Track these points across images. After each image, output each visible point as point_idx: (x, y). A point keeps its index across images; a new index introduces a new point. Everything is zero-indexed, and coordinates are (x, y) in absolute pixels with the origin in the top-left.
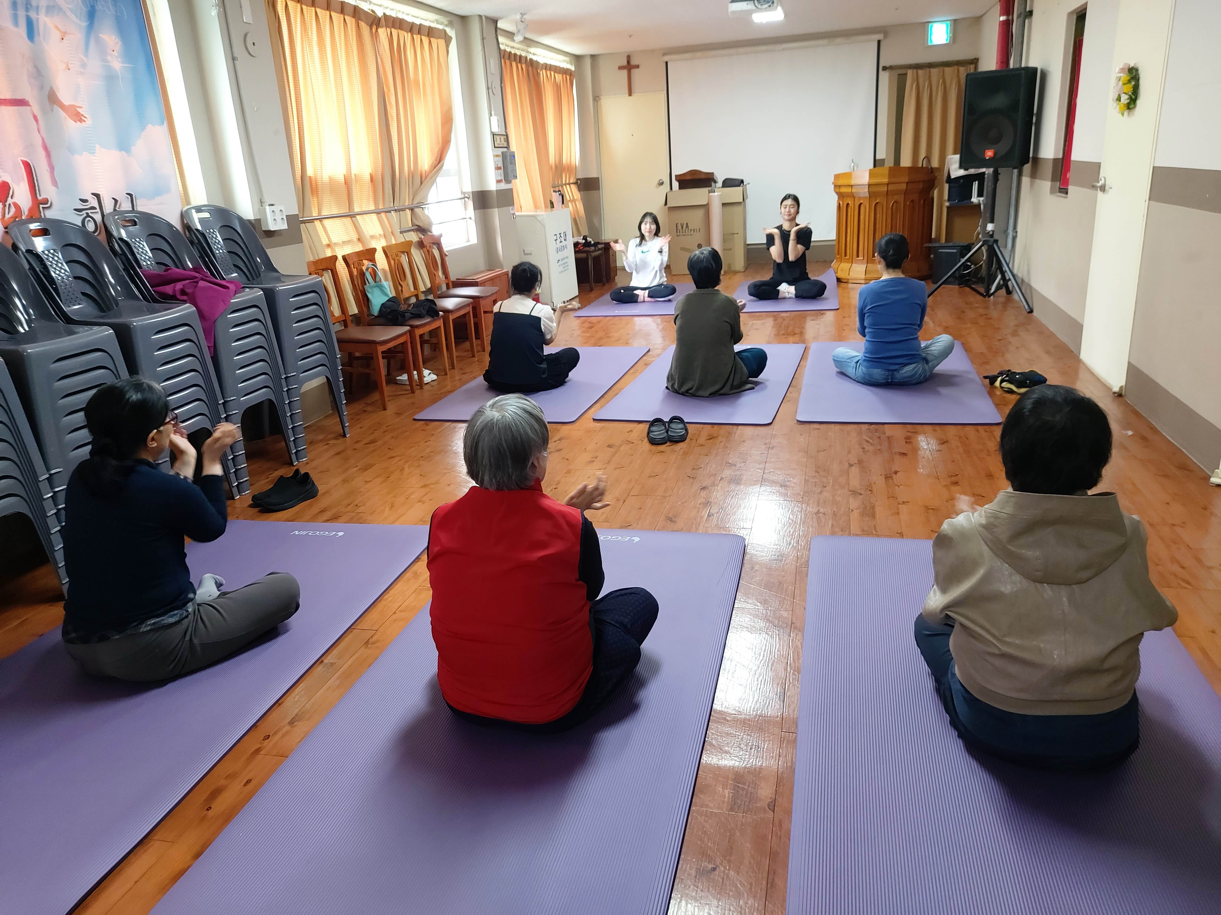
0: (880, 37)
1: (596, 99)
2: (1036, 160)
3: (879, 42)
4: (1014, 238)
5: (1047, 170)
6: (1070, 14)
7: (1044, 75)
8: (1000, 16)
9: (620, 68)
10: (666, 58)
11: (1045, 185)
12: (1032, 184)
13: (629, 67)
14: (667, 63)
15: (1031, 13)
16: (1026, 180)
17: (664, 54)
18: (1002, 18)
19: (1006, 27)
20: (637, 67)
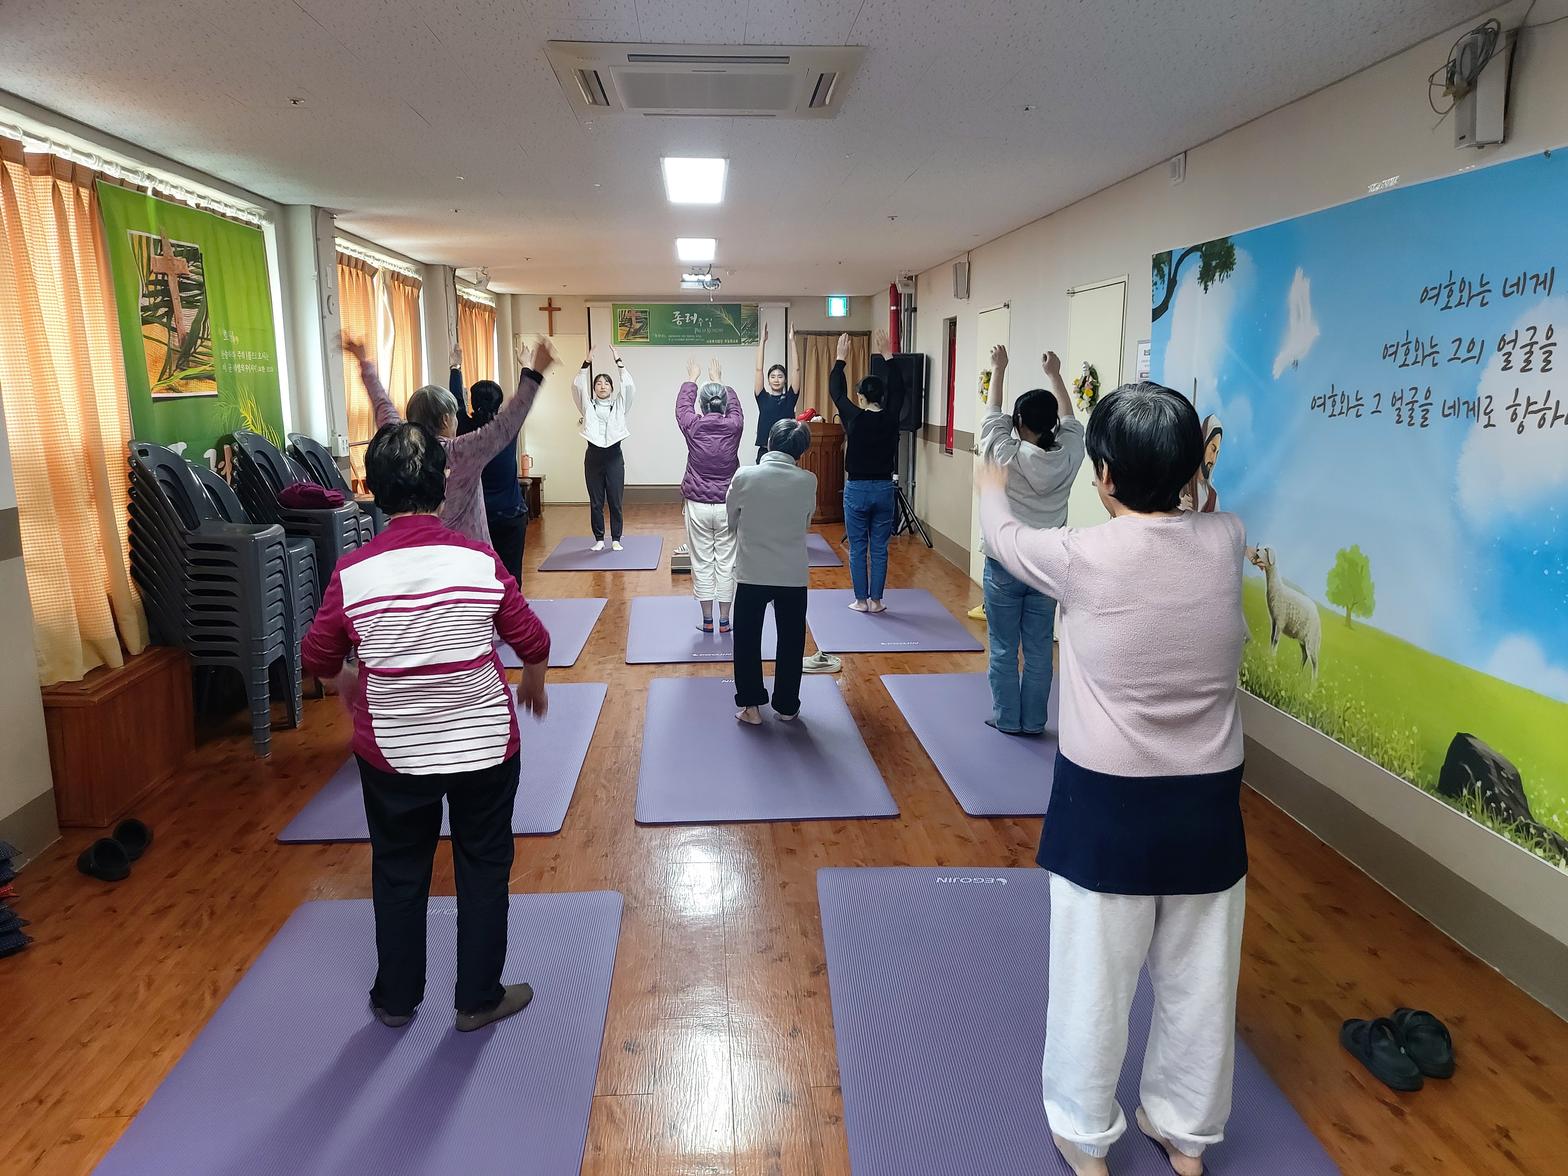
0: (788, 305)
1: (516, 335)
2: (927, 425)
3: (786, 309)
4: (914, 487)
5: (937, 435)
6: (945, 320)
7: (929, 360)
8: (891, 306)
9: (541, 309)
10: (588, 305)
11: (936, 446)
12: (925, 444)
13: (550, 308)
14: (589, 309)
15: (915, 310)
16: (920, 441)
17: (586, 301)
18: (893, 308)
19: (896, 315)
20: (559, 309)
